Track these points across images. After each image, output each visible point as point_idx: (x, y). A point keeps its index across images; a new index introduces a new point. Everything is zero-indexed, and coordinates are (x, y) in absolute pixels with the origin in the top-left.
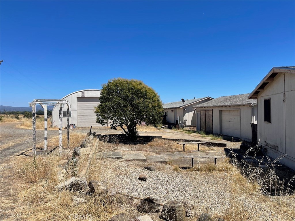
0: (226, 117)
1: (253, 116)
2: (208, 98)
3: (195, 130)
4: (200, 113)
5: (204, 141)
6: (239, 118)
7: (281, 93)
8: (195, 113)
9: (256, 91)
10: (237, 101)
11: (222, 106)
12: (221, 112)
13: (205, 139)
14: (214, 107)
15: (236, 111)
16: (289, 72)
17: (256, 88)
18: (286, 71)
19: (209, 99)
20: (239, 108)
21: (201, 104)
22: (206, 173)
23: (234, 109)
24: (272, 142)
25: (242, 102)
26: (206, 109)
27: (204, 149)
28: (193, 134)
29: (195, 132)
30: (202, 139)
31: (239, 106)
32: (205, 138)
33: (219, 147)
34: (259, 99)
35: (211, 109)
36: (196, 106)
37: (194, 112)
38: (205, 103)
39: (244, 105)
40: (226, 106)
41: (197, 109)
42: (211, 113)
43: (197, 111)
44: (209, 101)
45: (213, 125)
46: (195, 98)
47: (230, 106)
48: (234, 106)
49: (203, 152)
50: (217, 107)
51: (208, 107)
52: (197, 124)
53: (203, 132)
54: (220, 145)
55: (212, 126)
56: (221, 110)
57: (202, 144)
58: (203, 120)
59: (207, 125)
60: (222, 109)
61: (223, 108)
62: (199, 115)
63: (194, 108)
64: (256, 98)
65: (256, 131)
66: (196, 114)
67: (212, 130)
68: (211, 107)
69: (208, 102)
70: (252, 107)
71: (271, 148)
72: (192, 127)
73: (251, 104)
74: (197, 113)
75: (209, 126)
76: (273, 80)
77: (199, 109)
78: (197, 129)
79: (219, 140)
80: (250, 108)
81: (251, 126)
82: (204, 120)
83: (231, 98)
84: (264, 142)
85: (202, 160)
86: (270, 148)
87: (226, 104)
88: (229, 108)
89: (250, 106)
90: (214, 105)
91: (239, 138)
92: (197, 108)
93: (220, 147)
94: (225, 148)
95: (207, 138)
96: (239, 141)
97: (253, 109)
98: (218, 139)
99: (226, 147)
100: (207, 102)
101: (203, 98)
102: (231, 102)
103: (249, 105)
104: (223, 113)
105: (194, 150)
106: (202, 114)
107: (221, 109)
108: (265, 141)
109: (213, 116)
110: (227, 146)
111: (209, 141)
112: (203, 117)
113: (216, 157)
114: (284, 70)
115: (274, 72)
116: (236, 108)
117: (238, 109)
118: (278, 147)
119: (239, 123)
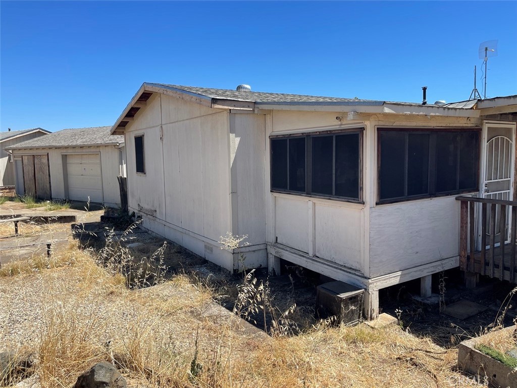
0: (75, 168)
1: (122, 164)
2: (38, 130)
3: (14, 196)
4: (22, 160)
5: (30, 215)
6: (99, 169)
7: (157, 126)
8: (12, 161)
9: (122, 122)
10: (95, 139)
11: (67, 147)
12: (65, 157)
13: (33, 212)
14: (50, 148)
15: (93, 156)
16: (165, 92)
17: (121, 115)
18: (161, 91)
19: (40, 133)
20: (98, 150)
21: (23, 143)
22: (30, 276)
23: (90, 153)
24: (148, 204)
25: (103, 140)
26: (34, 152)
27: (30, 231)
28: (9, 204)
29: (11, 199)
30: (27, 212)
31: (97, 147)
32: (34, 209)
33: (60, 223)
34: (127, 135)
35: (44, 152)
36: (12, 146)
37: (9, 159)
38: (31, 141)
39: (106, 146)
40: (74, 147)
41: (15, 152)
42: (45, 160)
43: (14, 157)
44: (42, 137)
45: (50, 183)
46: (9, 130)
47: (82, 147)
48: (90, 147)
49: (27, 237)
50: (57, 148)
51: (37, 148)
52: (15, 183)
53: (30, 199)
54: (63, 219)
55: (48, 185)
56: (65, 154)
57: (25, 221)
58: (29, 175)
59: (39, 183)
60: (67, 153)
61: (70, 152)
62: (20, 164)
63: (7, 150)
64: (123, 133)
65: (125, 189)
66: (14, 163)
67: (48, 193)
68: (44, 148)
69: (39, 138)
70: (120, 148)
71: (147, 214)
72: (5, 189)
73: (118, 144)
74: (16, 161)
75: (43, 186)
76: (146, 104)
77: (20, 152)
78: (18, 193)
79: (63, 211)
80: (116, 150)
81: (119, 180)
82: (31, 175)
83: (83, 132)
84: (137, 206)
85: (23, 251)
86: (145, 215)
87: (74, 143)
88: (80, 150)
89: (116, 147)
90: (51, 144)
91: (101, 204)
92: (13, 150)
93: (64, 223)
94: (73, 223)
95: (37, 208)
96: (100, 209)
97: (121, 152)
98: (61, 209)
99: (75, 221)
100: (36, 139)
101: (27, 129)
102: (84, 140)
103: (115, 145)
104: (70, 160)
105: (7, 235)
106: (25, 161)
107: (64, 152)
108: (139, 205)
109: (49, 167)
110: (77, 219)
111: (41, 213)
112: (29, 169)
113: (49, 241)
114: (158, 89)
115: (145, 90)
116: (92, 150)
117: (97, 153)
118: (156, 211)
119: (100, 178)
